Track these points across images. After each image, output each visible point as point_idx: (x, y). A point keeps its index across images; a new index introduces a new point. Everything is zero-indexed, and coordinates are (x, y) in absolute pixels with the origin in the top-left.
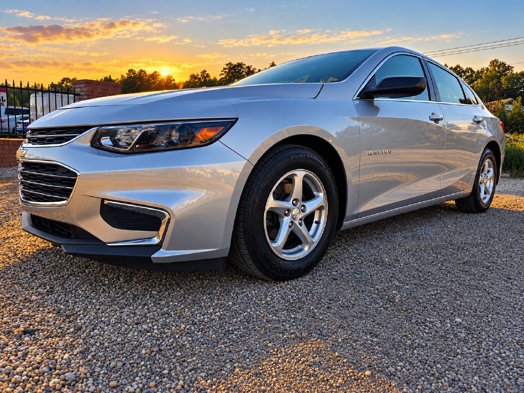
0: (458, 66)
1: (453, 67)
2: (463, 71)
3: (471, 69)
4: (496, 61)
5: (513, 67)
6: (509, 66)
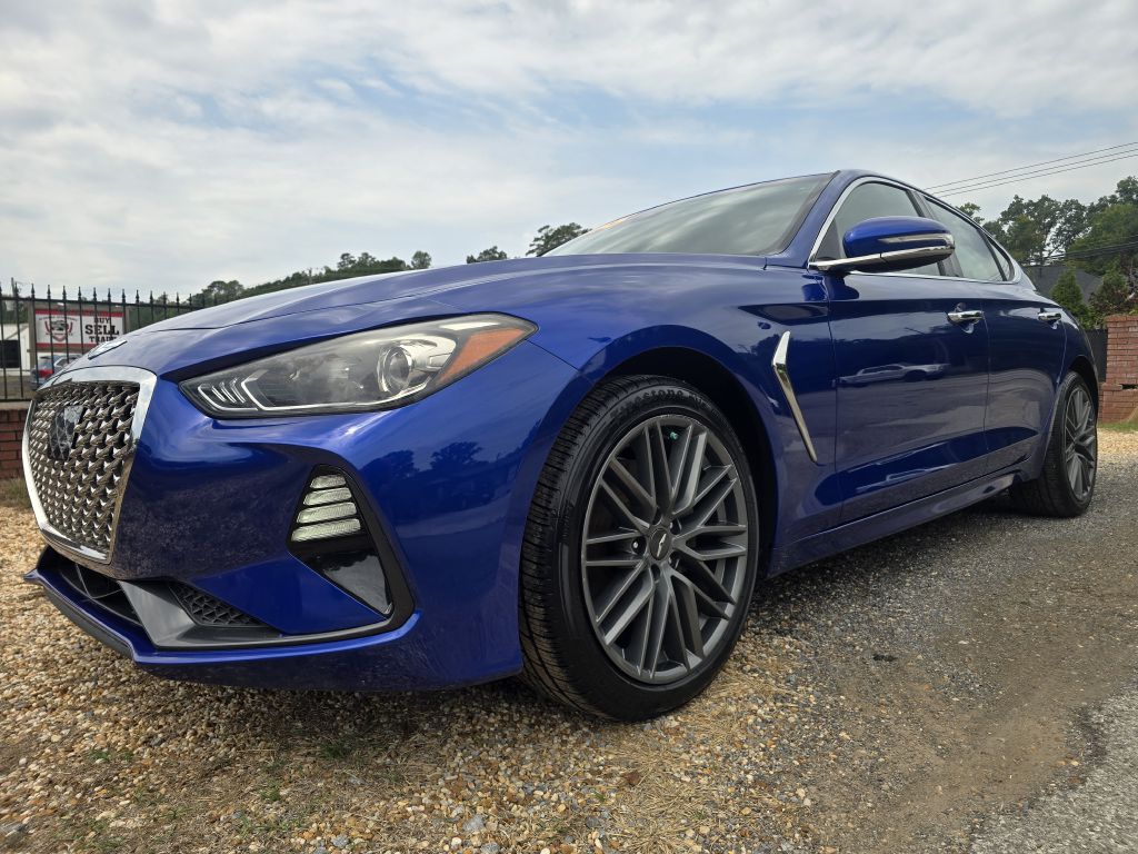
1: (1035, 201)
2: (1057, 208)
3: (1075, 203)
4: (1131, 181)
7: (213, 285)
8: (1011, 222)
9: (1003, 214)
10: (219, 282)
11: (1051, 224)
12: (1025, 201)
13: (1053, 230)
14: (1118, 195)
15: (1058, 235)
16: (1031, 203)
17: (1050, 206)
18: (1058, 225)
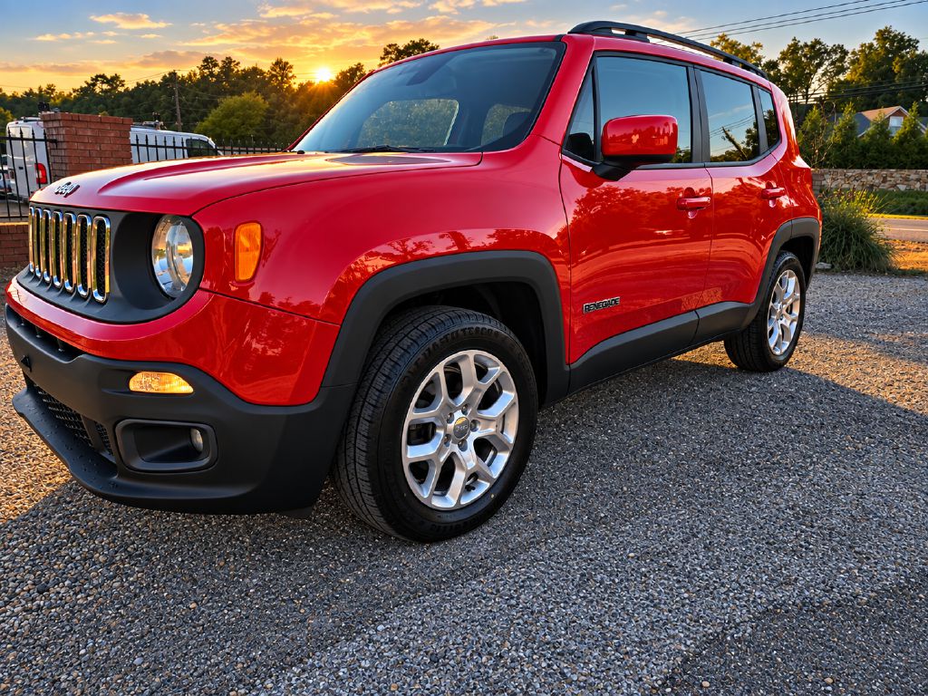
0: (817, 42)
1: (809, 43)
2: (826, 51)
3: (841, 47)
4: (887, 31)
5: (918, 42)
6: (910, 40)
7: (96, 79)
8: (787, 62)
9: (782, 53)
10: (100, 76)
11: (819, 65)
12: (801, 44)
13: (820, 71)
14: (875, 43)
15: (823, 75)
16: (806, 45)
17: (820, 49)
18: (824, 67)
